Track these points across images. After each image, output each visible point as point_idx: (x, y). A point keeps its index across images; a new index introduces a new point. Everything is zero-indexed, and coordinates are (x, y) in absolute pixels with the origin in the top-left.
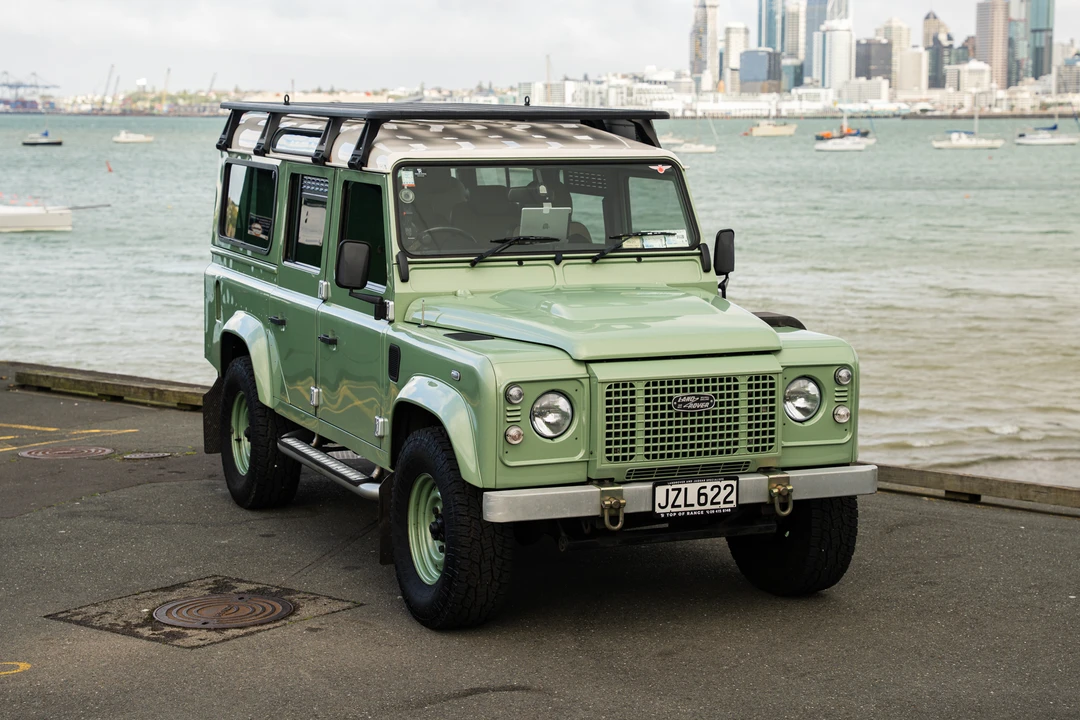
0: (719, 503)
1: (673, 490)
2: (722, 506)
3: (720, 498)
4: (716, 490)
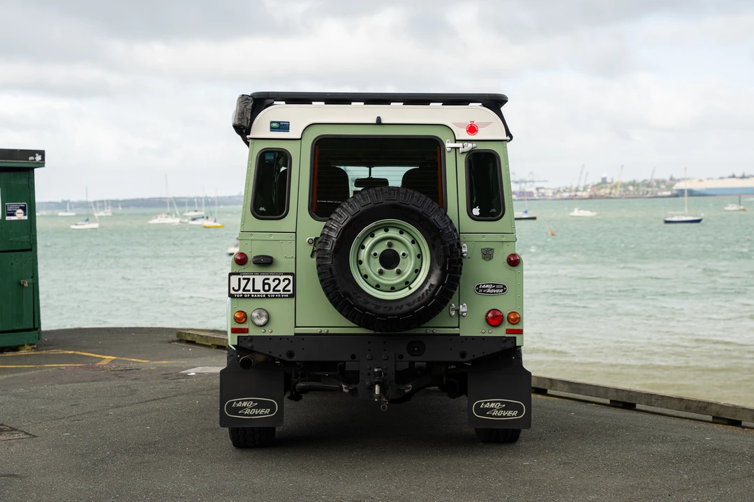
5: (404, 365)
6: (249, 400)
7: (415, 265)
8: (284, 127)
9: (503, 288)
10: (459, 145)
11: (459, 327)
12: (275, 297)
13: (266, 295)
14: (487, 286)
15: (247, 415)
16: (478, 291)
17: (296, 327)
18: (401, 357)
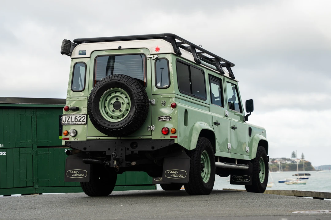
5: (129, 153)
6: (76, 170)
7: (126, 107)
8: (84, 53)
9: (169, 118)
10: (152, 56)
11: (151, 136)
12: (79, 124)
13: (76, 123)
14: (163, 117)
15: (75, 177)
16: (159, 119)
17: (87, 137)
18: (128, 149)
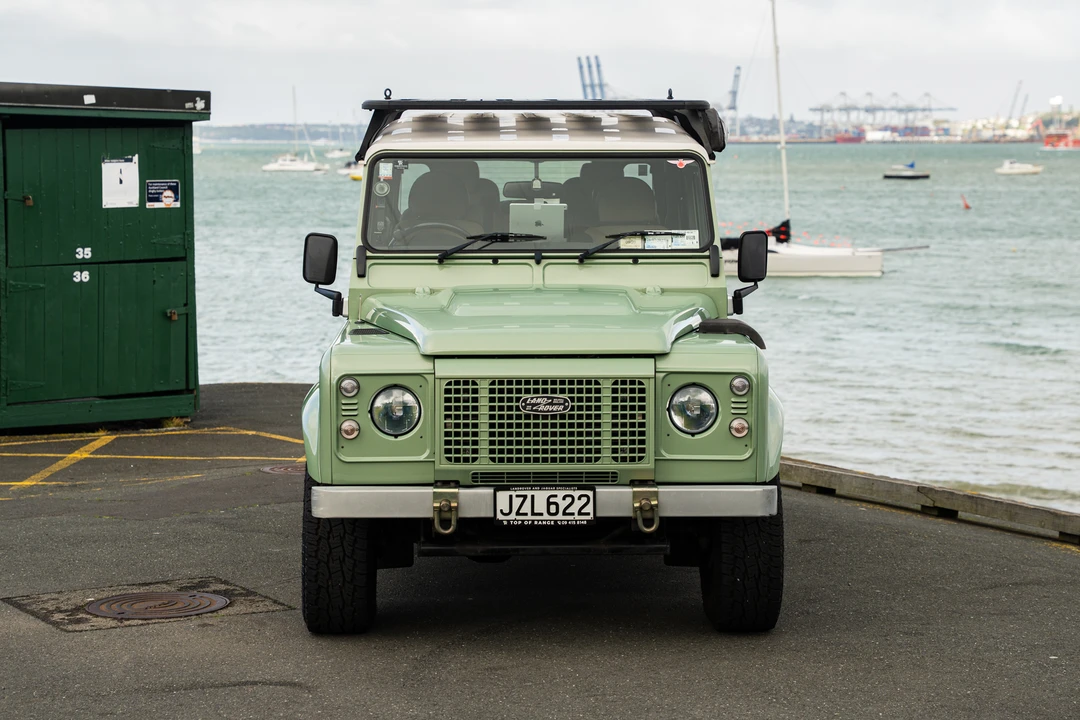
0: (573, 514)
1: (517, 496)
2: (577, 517)
3: (574, 509)
4: (569, 500)
